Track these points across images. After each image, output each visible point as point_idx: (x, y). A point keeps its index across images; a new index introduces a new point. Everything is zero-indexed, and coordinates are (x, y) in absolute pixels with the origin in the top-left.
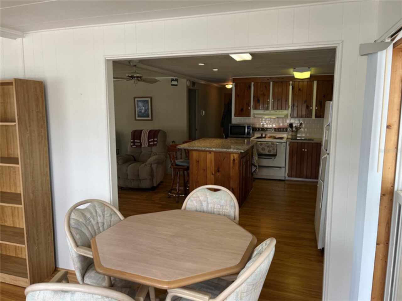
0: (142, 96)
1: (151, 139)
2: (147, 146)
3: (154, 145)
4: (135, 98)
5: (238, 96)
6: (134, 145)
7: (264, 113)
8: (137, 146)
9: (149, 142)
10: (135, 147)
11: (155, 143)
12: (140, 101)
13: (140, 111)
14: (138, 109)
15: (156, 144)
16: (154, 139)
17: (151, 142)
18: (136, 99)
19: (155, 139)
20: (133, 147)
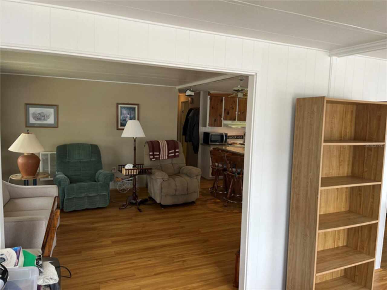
0: (127, 103)
1: (172, 150)
2: (167, 158)
3: (175, 156)
4: (118, 104)
5: (213, 108)
6: (154, 158)
7: (233, 123)
8: (156, 158)
9: (169, 153)
10: (154, 160)
11: (177, 154)
12: (124, 108)
13: (124, 119)
14: (122, 117)
15: (178, 156)
16: (175, 150)
17: (172, 153)
18: (120, 106)
19: (177, 150)
20: (153, 160)
